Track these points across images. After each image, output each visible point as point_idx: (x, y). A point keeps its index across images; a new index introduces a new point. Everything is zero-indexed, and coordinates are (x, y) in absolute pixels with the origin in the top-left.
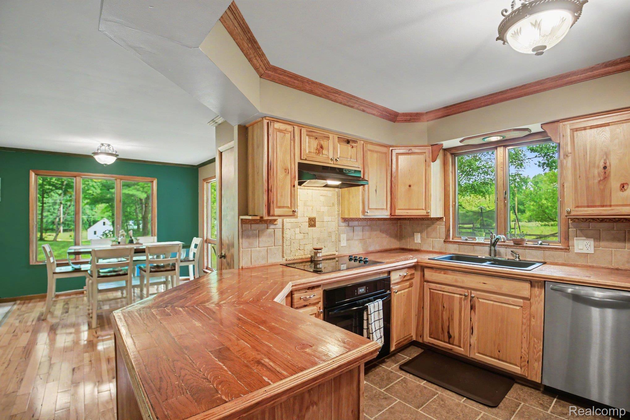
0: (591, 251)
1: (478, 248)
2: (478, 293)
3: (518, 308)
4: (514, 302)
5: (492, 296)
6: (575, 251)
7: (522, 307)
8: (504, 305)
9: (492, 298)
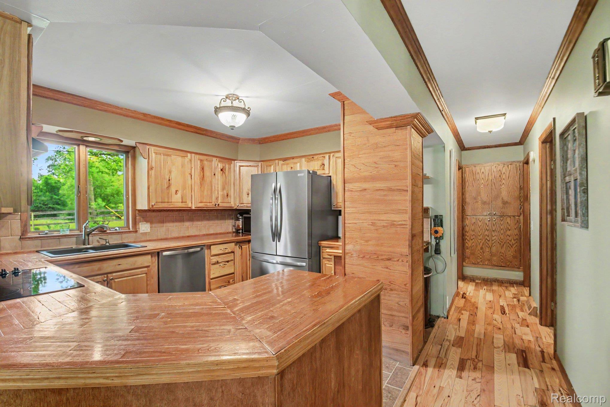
0: (149, 230)
1: (64, 240)
2: (114, 274)
3: (144, 275)
4: (141, 272)
5: (125, 274)
6: (141, 232)
7: (146, 273)
8: (134, 277)
9: (126, 275)
